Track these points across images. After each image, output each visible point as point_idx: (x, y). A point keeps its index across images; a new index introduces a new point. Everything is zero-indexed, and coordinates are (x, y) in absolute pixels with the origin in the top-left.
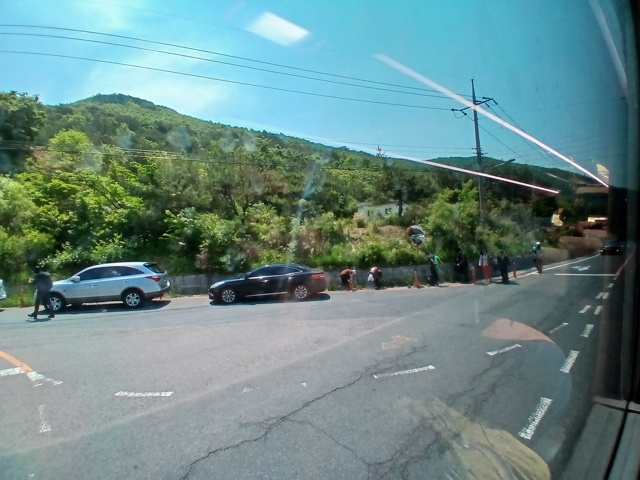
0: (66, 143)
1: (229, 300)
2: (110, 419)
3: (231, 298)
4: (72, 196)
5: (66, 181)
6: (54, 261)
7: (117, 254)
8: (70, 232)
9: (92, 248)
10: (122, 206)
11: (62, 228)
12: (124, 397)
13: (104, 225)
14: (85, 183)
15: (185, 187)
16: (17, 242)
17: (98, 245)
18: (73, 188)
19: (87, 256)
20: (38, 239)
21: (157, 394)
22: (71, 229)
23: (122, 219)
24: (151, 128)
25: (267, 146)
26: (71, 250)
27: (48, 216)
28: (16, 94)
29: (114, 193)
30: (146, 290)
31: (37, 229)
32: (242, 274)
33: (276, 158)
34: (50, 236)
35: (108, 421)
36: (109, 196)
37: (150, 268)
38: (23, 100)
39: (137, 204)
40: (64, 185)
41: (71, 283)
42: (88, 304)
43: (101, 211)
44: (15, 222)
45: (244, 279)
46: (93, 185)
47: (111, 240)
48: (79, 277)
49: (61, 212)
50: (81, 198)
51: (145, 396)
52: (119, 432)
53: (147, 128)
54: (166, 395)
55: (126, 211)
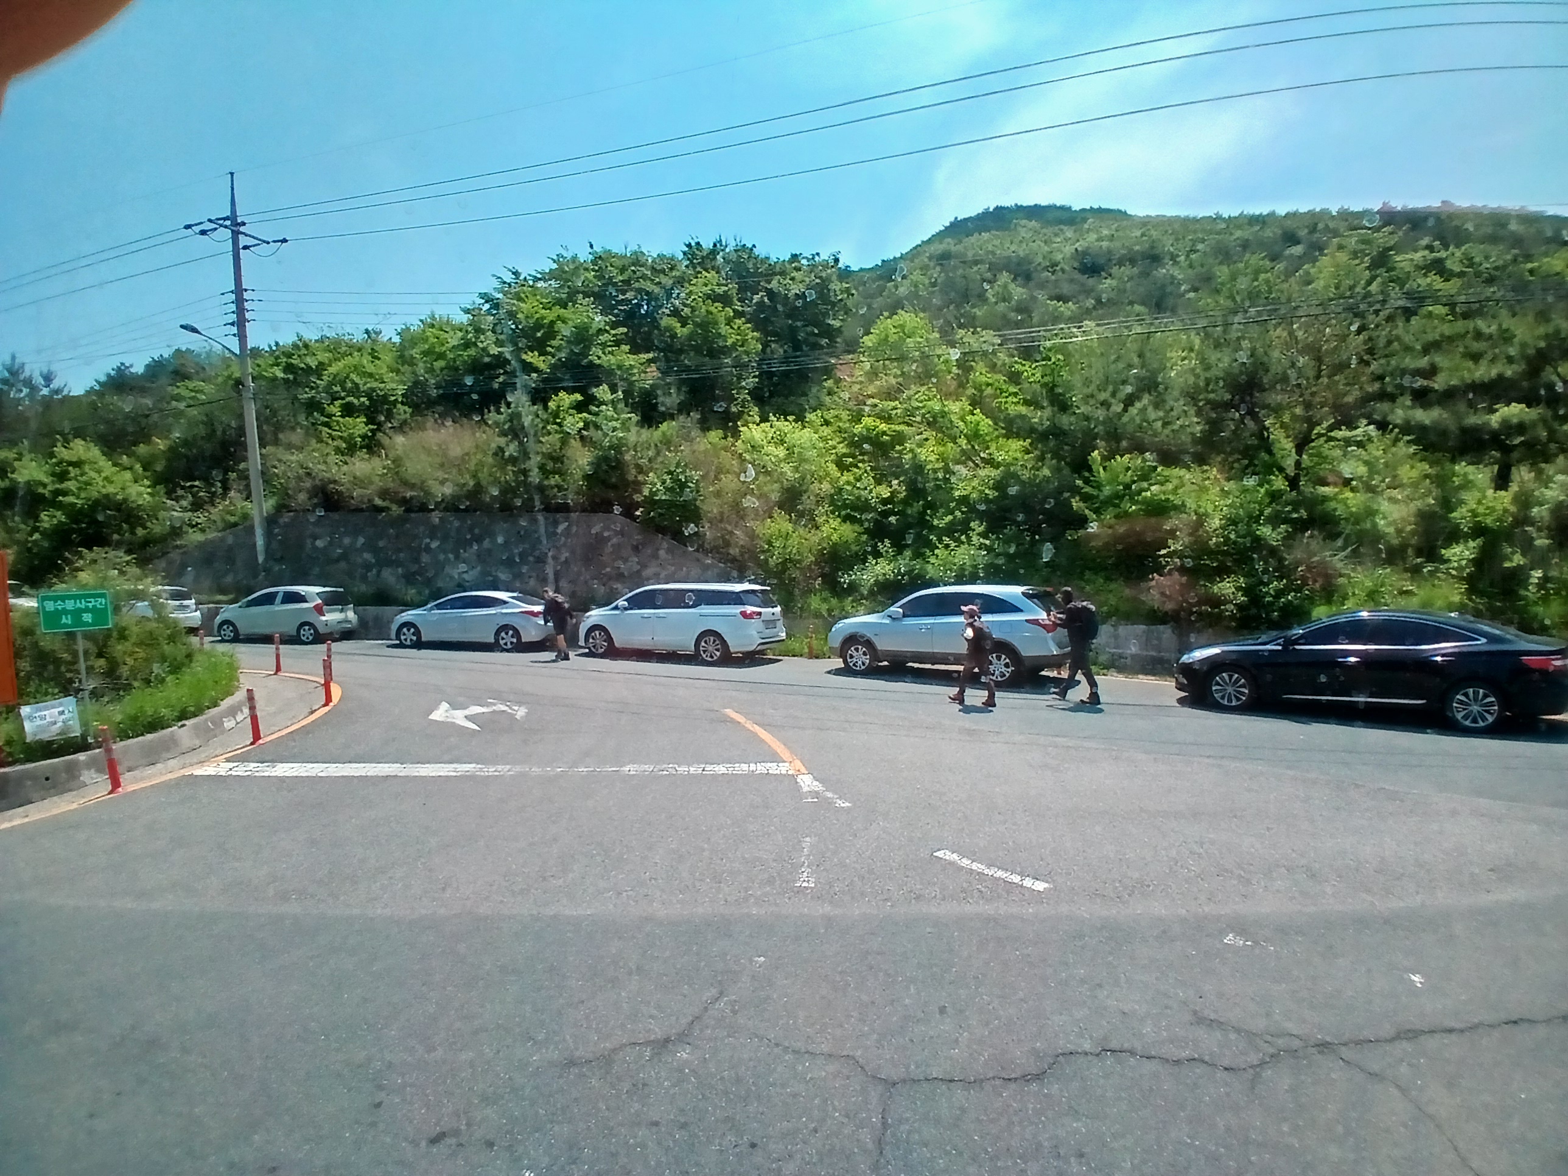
0: (891, 340)
1: (1230, 700)
2: (918, 898)
3: (1235, 696)
4: (898, 448)
5: (888, 419)
6: (865, 577)
7: (975, 567)
8: (892, 519)
9: (928, 553)
10: (990, 462)
11: (880, 513)
12: (952, 863)
13: (953, 505)
14: (918, 419)
15: (1129, 401)
16: (806, 539)
17: (940, 546)
18: (899, 432)
19: (920, 569)
20: (840, 534)
21: (1016, 879)
22: (895, 514)
23: (987, 491)
24: (1063, 270)
25: (1390, 249)
26: (893, 556)
27: (856, 492)
28: (800, 258)
29: (975, 436)
30: (1028, 650)
31: (839, 516)
32: (1274, 633)
33: (1423, 282)
34: (857, 527)
35: (913, 901)
36: (963, 442)
37: (1035, 600)
38: (813, 267)
39: (1019, 455)
40: (883, 427)
41: (887, 621)
42: (916, 665)
43: (947, 476)
44: (807, 502)
45: (1280, 648)
46: (934, 422)
47: (963, 537)
48: (901, 610)
49: (878, 482)
50: (912, 451)
51: (990, 874)
52: (928, 930)
53: (1053, 273)
54: (1033, 887)
55: (995, 473)
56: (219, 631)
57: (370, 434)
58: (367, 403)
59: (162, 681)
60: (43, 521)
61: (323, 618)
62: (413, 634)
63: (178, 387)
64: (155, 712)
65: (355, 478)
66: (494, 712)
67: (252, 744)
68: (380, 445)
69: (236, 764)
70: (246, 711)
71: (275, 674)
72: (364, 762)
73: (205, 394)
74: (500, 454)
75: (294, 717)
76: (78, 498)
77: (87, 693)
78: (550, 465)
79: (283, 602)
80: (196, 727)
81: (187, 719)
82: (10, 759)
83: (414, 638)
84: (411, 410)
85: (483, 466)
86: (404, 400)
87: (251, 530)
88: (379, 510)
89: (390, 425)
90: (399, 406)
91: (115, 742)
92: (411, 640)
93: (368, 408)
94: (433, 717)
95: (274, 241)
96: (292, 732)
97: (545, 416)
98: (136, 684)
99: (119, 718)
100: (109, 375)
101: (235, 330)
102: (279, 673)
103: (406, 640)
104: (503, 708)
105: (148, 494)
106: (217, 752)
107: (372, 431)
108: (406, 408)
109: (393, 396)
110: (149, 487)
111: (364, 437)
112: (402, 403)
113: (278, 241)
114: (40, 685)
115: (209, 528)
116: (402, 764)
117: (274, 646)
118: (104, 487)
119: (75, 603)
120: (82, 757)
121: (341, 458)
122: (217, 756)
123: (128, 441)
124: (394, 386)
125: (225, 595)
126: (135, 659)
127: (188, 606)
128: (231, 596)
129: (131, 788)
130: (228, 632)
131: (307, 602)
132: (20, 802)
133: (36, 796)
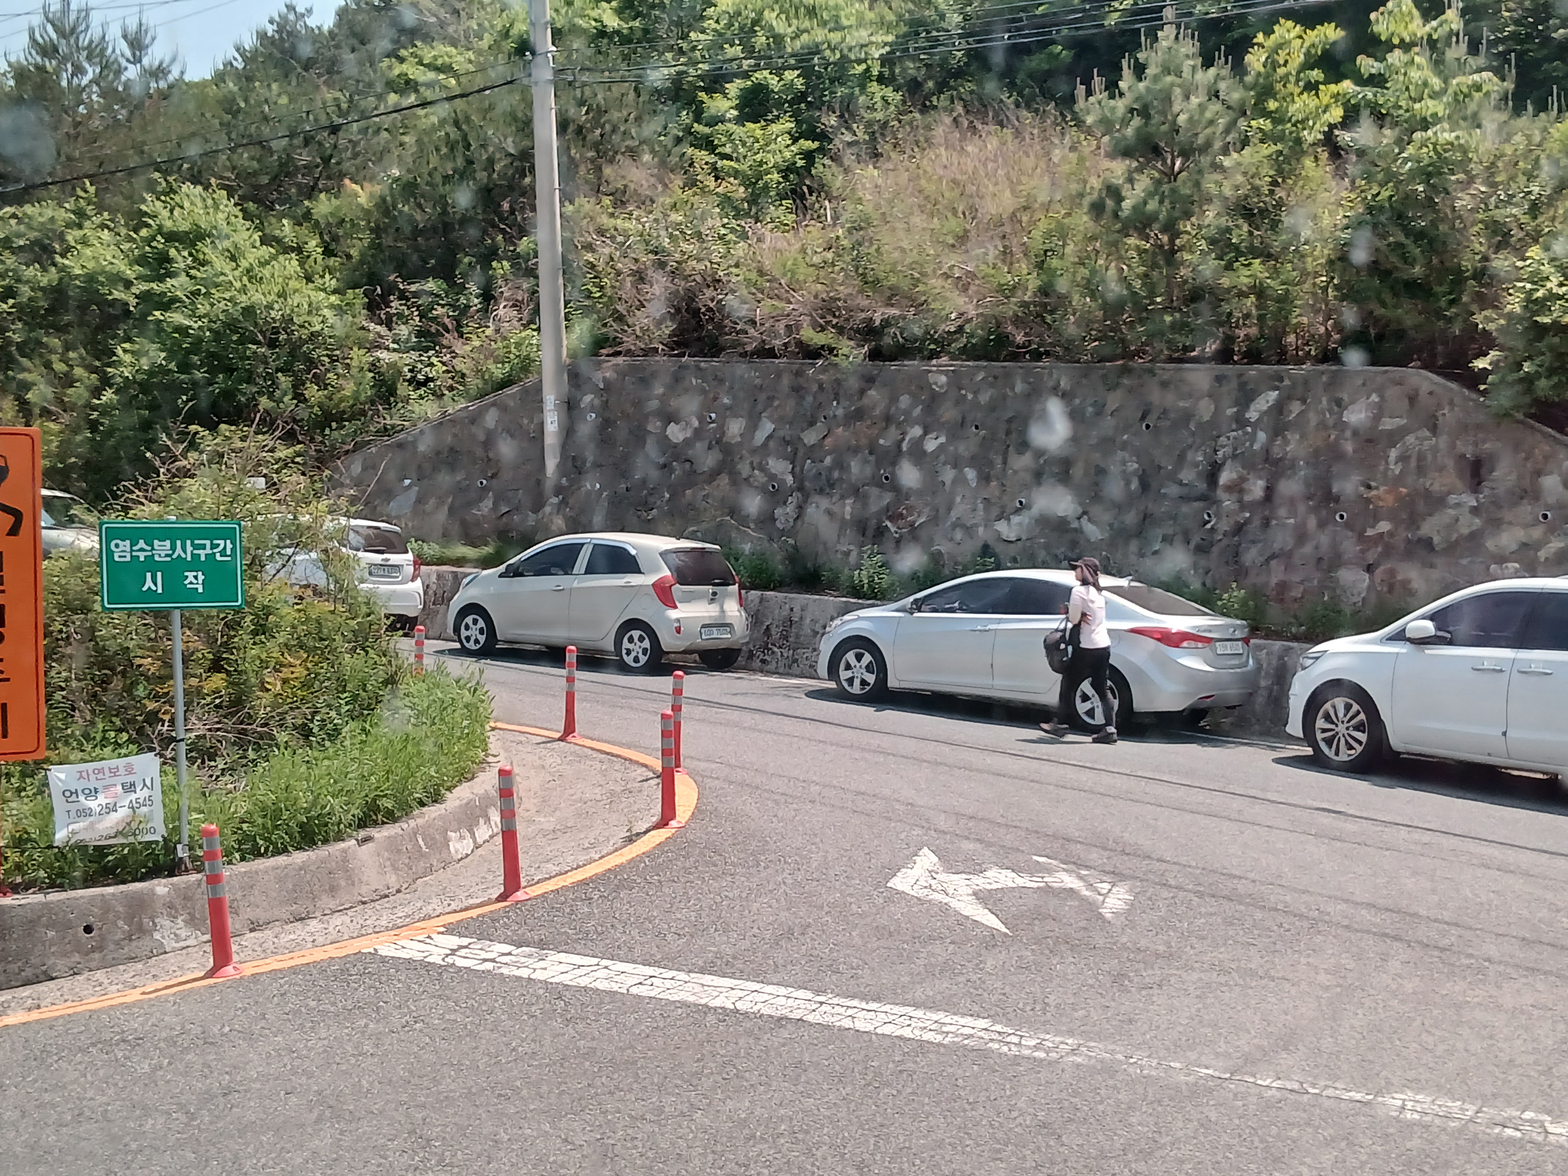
56: (457, 630)
57: (800, 163)
58: (799, 84)
59: (335, 734)
60: (120, 363)
61: (673, 614)
62: (869, 669)
63: (402, 60)
64: (314, 804)
65: (761, 273)
66: (1048, 890)
67: (503, 897)
68: (821, 189)
69: (465, 941)
70: (495, 817)
71: (561, 739)
72: (732, 976)
73: (457, 76)
74: (1110, 203)
75: (593, 846)
76: (193, 315)
77: (183, 747)
78: (1241, 233)
79: (590, 570)
80: (393, 846)
81: (375, 823)
82: (19, 880)
83: (871, 678)
84: (898, 97)
85: (1063, 237)
86: (886, 72)
87: (534, 396)
88: (812, 353)
89: (848, 138)
90: (874, 87)
91: (230, 863)
92: (864, 683)
93: (801, 97)
94: (899, 883)
96: (584, 883)
97: (1236, 96)
98: (282, 737)
99: (242, 807)
100: (262, 36)
102: (570, 738)
103: (850, 681)
104: (1070, 881)
105: (332, 306)
106: (428, 910)
107: (809, 155)
108: (889, 92)
109: (859, 62)
110: (335, 292)
111: (787, 170)
112: (881, 79)
114: (93, 723)
115: (451, 388)
116: (818, 992)
117: (564, 672)
118: (244, 290)
119: (173, 548)
120: (161, 887)
121: (734, 223)
122: (430, 918)
123: (299, 185)
124: (863, 35)
125: (475, 546)
126: (285, 681)
127: (397, 567)
128: (488, 550)
129: (248, 970)
130: (474, 632)
131: (639, 572)
132: (28, 973)
133: (60, 964)
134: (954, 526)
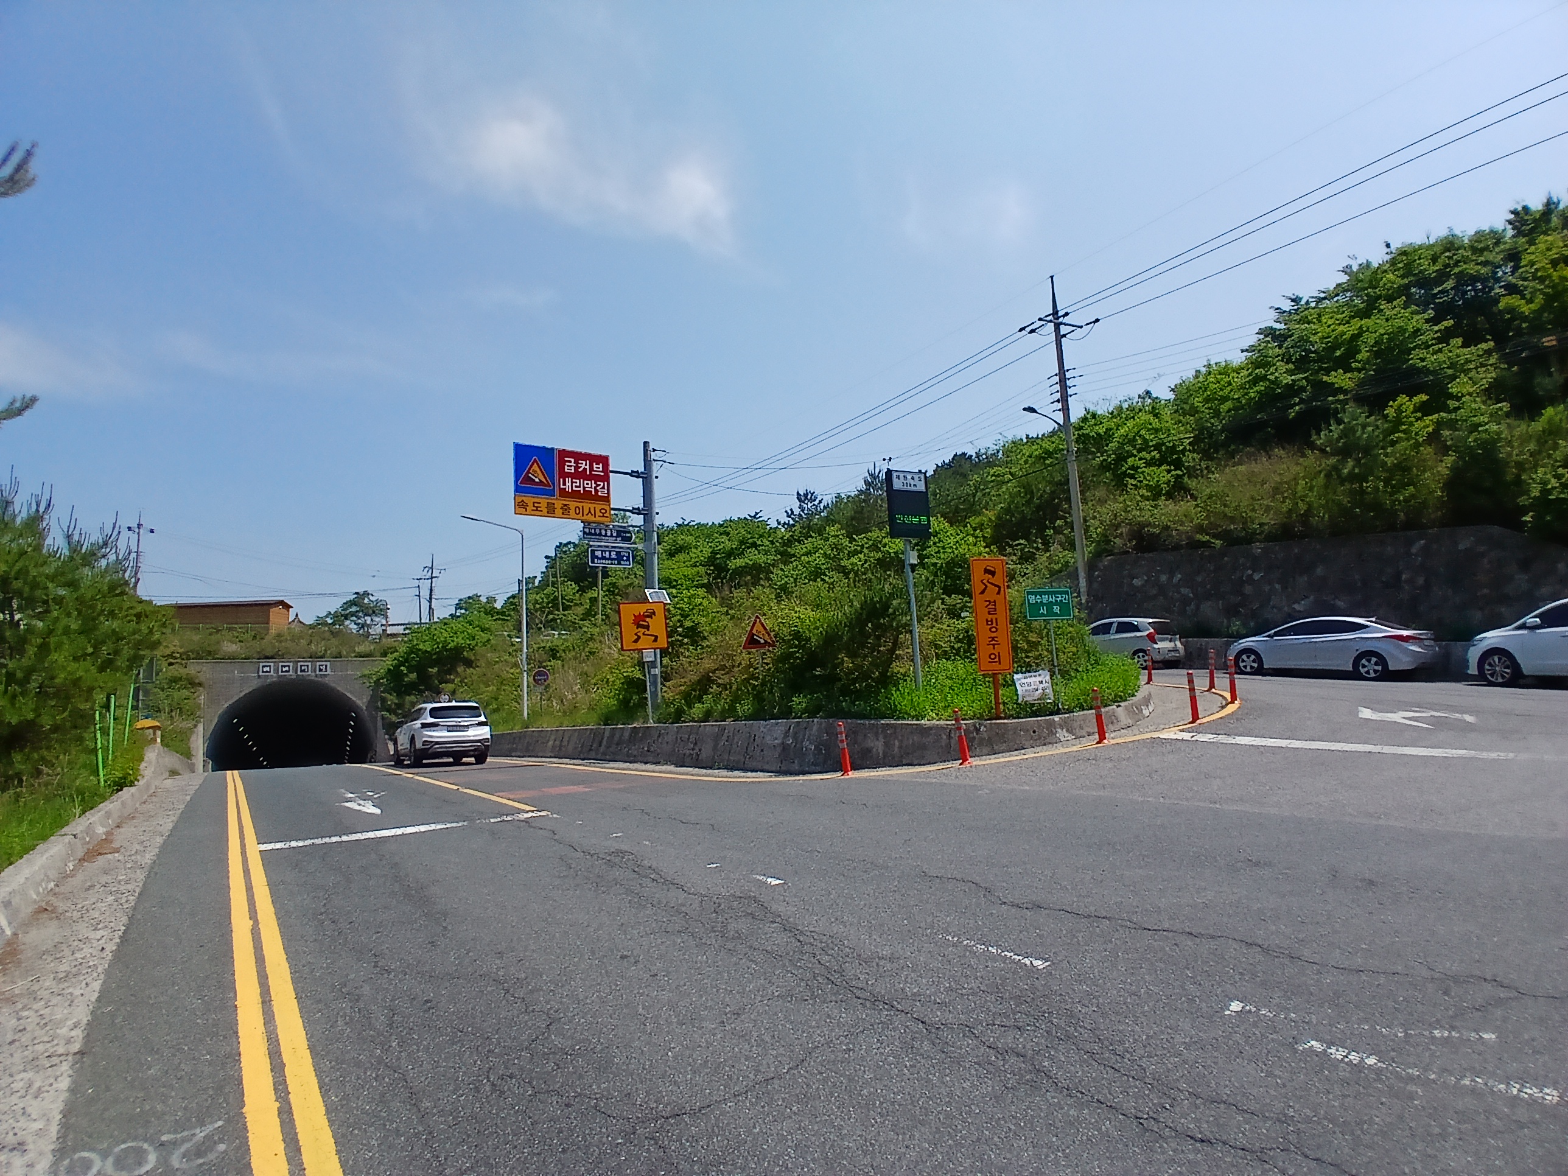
57: (1173, 480)
58: (1157, 456)
61: (1156, 646)
62: (1254, 661)
67: (1192, 722)
69: (1194, 734)
77: (1057, 669)
79: (1117, 632)
81: (1119, 702)
83: (1255, 665)
84: (1199, 456)
86: (1192, 447)
87: (1074, 574)
88: (1201, 544)
90: (1187, 454)
91: (1076, 711)
92: (1254, 667)
95: (1087, 324)
101: (1060, 406)
103: (1248, 667)
106: (1168, 725)
107: (1175, 476)
108: (1195, 455)
109: (1181, 445)
111: (1168, 483)
112: (1191, 451)
113: (1090, 323)
120: (1056, 718)
121: (1151, 504)
124: (1181, 436)
131: (1140, 631)
132: (1016, 747)
133: (1027, 744)
134: (1273, 607)
